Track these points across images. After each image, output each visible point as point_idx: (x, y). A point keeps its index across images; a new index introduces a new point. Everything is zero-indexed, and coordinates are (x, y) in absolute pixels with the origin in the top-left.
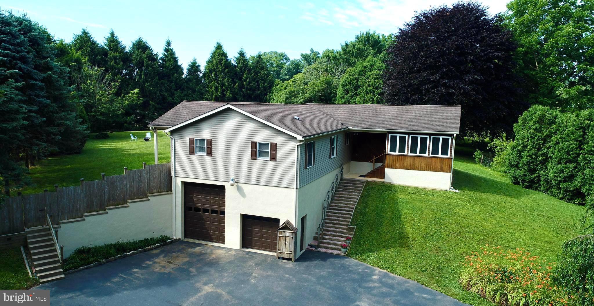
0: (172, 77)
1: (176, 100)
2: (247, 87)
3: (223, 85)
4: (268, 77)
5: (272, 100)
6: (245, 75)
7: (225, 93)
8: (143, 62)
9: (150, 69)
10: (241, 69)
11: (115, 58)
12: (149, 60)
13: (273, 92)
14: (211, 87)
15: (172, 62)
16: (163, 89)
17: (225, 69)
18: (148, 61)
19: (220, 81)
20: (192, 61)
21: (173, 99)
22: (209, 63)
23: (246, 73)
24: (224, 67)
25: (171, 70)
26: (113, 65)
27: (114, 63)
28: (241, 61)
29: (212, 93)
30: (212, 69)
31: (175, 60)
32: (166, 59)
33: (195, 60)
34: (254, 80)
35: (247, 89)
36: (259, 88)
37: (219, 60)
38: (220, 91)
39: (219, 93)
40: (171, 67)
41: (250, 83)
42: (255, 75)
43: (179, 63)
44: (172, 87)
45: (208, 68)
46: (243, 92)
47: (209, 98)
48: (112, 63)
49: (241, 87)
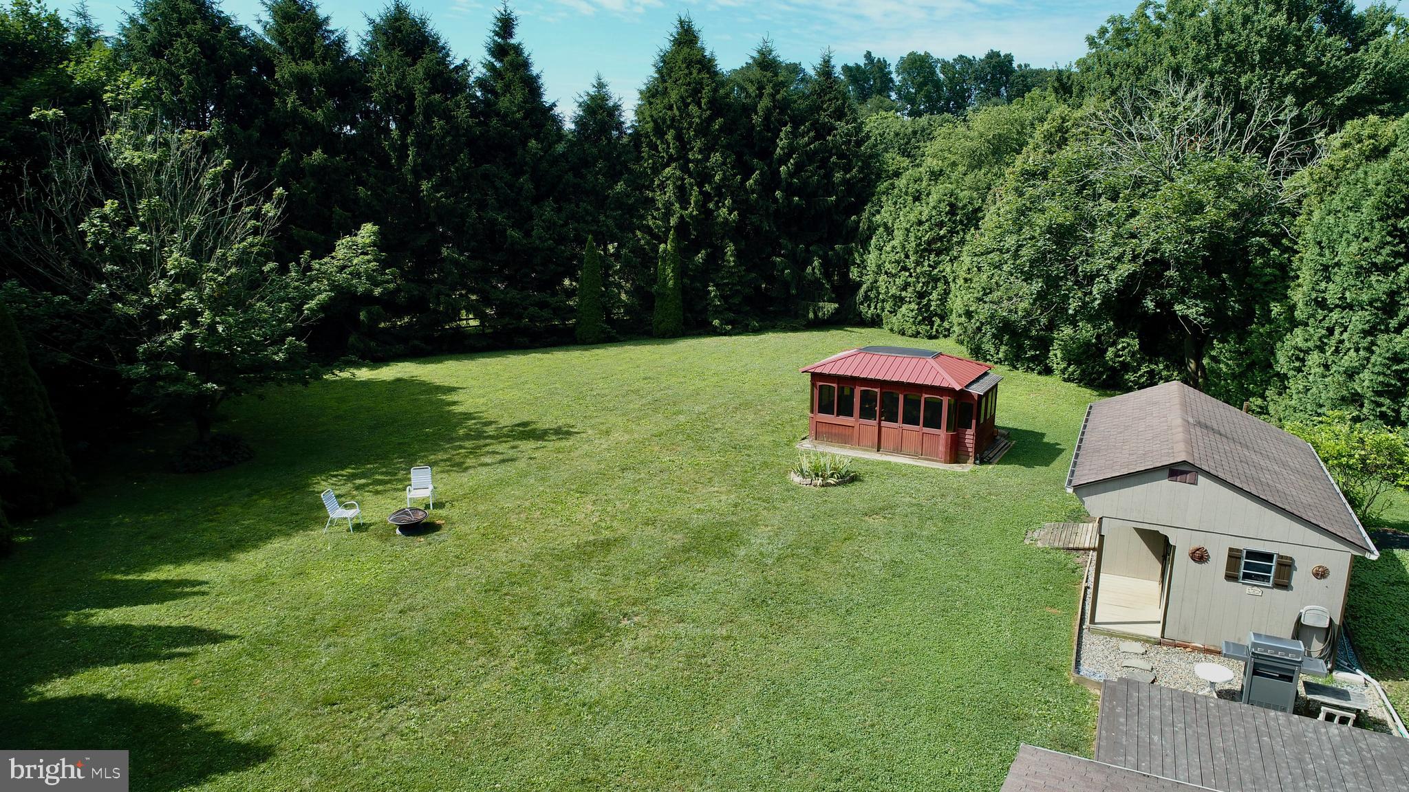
0: (520, 152)
1: (540, 238)
2: (790, 185)
3: (703, 177)
4: (859, 143)
5: (881, 229)
6: (782, 142)
7: (711, 206)
8: (412, 97)
9: (438, 123)
10: (767, 118)
11: (302, 83)
12: (433, 90)
13: (879, 199)
14: (662, 186)
15: (519, 97)
16: (491, 200)
17: (711, 119)
18: (429, 94)
19: (697, 162)
20: (592, 91)
21: (528, 234)
22: (653, 96)
23: (787, 133)
24: (708, 112)
25: (516, 124)
26: (295, 109)
27: (298, 103)
28: (768, 90)
29: (666, 208)
30: (664, 121)
31: (532, 86)
32: (499, 86)
33: (601, 86)
34: (810, 157)
35: (790, 191)
36: (829, 188)
37: (689, 84)
38: (696, 203)
39: (692, 210)
40: (518, 116)
41: (799, 167)
42: (815, 139)
43: (548, 98)
44: (521, 189)
45: (652, 116)
46: (776, 200)
47: (658, 227)
48: (291, 100)
49: (771, 182)
